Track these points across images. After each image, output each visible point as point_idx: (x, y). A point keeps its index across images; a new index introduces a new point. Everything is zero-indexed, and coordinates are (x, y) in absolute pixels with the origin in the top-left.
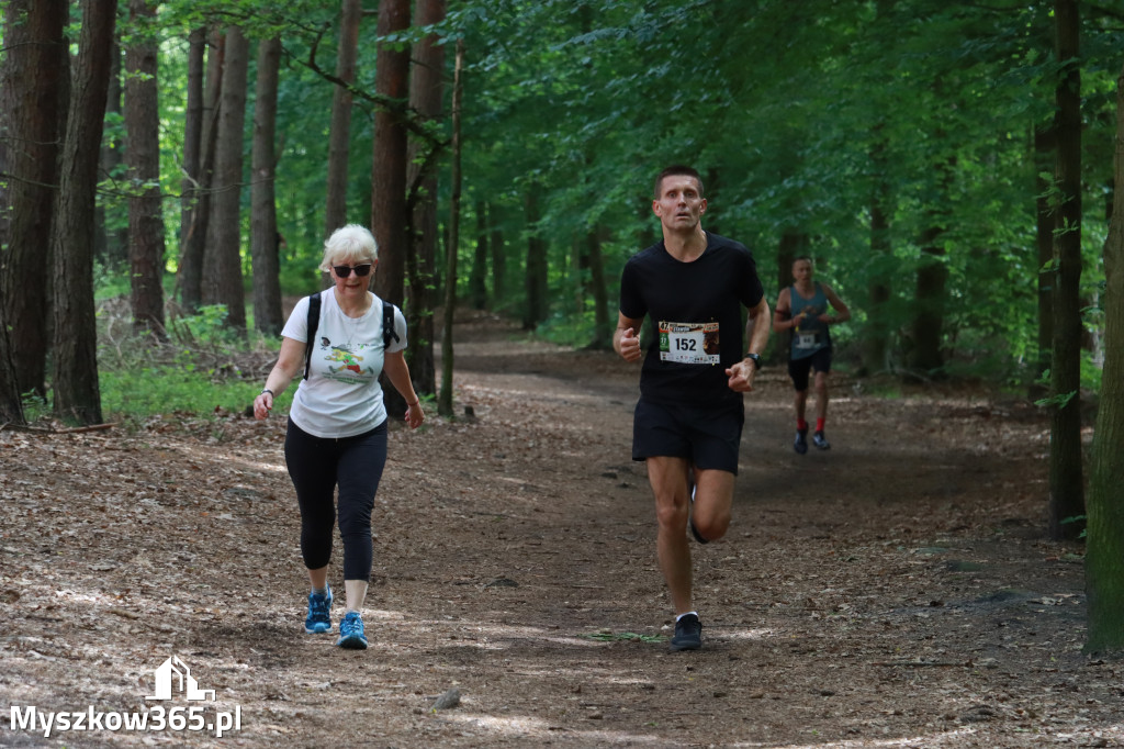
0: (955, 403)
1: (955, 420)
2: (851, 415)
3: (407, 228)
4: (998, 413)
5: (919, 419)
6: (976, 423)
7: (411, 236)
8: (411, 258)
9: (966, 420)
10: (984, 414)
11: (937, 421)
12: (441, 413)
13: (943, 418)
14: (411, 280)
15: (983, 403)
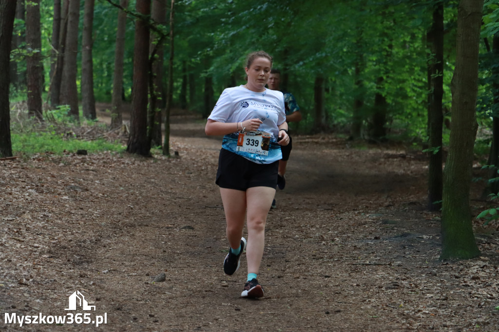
0: (390, 152)
1: (390, 159)
2: (345, 157)
3: (149, 72)
4: (409, 156)
5: (374, 159)
6: (400, 161)
7: (151, 76)
8: (151, 85)
9: (395, 160)
10: (403, 157)
11: (382, 160)
12: (164, 154)
13: (385, 158)
14: (151, 95)
15: (402, 152)
